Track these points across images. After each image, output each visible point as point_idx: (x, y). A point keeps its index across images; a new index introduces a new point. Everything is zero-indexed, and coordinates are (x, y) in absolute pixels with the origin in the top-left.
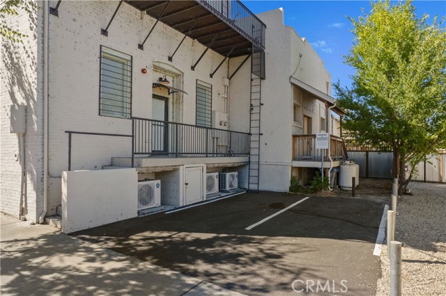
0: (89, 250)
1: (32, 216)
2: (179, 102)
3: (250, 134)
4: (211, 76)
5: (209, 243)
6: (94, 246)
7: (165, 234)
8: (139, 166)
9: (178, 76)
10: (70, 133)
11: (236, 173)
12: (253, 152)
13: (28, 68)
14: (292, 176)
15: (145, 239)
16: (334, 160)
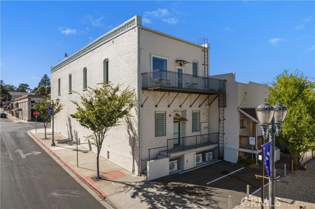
0: (157, 187)
1: (136, 173)
2: (184, 124)
3: (219, 133)
4: (200, 106)
5: (192, 188)
6: (158, 186)
7: (178, 184)
8: (170, 157)
9: (184, 112)
10: (149, 150)
11: (211, 153)
12: (221, 142)
13: (135, 126)
14: (239, 155)
15: (172, 185)
16: (259, 149)
